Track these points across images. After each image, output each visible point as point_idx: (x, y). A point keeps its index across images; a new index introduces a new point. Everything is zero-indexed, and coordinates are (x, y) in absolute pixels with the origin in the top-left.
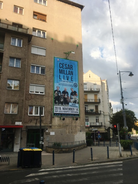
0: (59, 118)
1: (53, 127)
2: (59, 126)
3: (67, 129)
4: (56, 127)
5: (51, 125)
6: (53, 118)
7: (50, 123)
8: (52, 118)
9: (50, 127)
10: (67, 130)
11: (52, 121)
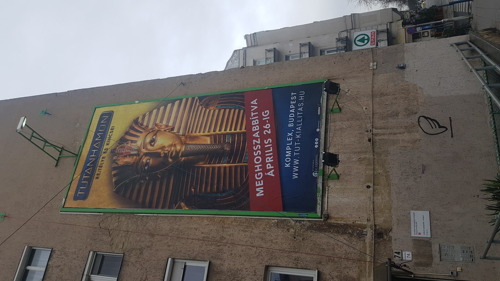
0: (331, 184)
1: (380, 221)
2: (373, 183)
3: (392, 137)
4: (378, 199)
5: (369, 234)
6: (328, 217)
7: (361, 235)
8: (331, 226)
9: (380, 234)
10: (400, 137)
11: (346, 227)
